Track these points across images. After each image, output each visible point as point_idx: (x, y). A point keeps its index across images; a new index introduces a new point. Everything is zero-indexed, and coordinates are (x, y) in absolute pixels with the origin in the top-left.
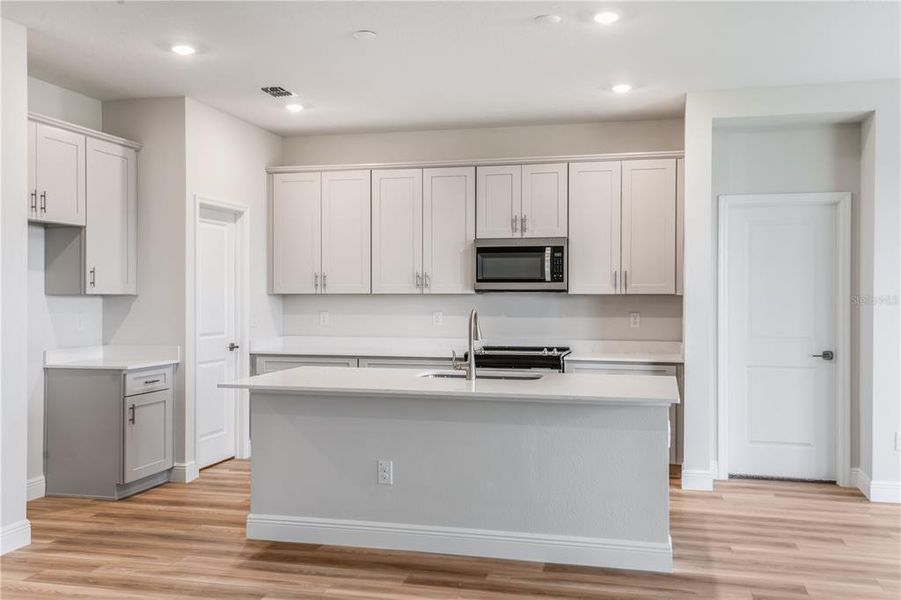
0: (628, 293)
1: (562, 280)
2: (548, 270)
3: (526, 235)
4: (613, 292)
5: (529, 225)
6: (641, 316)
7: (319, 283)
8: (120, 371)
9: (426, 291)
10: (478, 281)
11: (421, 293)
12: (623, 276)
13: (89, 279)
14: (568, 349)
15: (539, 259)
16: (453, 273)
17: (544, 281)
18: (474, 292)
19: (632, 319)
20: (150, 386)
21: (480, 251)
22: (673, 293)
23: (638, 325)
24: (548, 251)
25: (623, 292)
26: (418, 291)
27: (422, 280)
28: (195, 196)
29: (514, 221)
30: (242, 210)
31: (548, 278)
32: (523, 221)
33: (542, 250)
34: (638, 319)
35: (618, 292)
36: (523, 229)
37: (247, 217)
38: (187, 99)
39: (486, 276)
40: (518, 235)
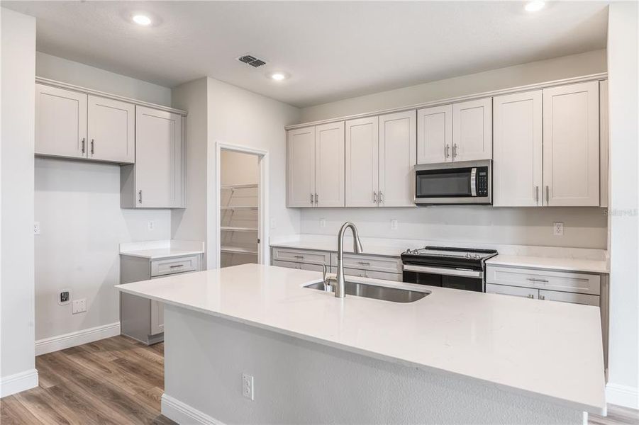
0: (550, 205)
1: (486, 195)
2: (473, 186)
3: (457, 159)
4: (534, 204)
5: (458, 151)
6: (564, 226)
7: (314, 200)
8: (149, 259)
9: (381, 205)
10: (417, 197)
11: (378, 206)
12: (545, 191)
13: (138, 198)
14: (495, 251)
15: (467, 178)
16: (399, 190)
17: (470, 196)
18: (415, 205)
19: (555, 228)
20: (175, 269)
21: (419, 173)
22: (598, 205)
23: (561, 234)
24: (474, 172)
25: (545, 205)
26: (375, 205)
27: (378, 197)
28: (216, 143)
29: (447, 148)
30: (263, 153)
31: (474, 193)
32: (454, 148)
33: (469, 170)
34: (561, 228)
35: (540, 205)
36: (454, 155)
37: (266, 158)
38: (208, 78)
39: (423, 194)
40: (449, 160)
